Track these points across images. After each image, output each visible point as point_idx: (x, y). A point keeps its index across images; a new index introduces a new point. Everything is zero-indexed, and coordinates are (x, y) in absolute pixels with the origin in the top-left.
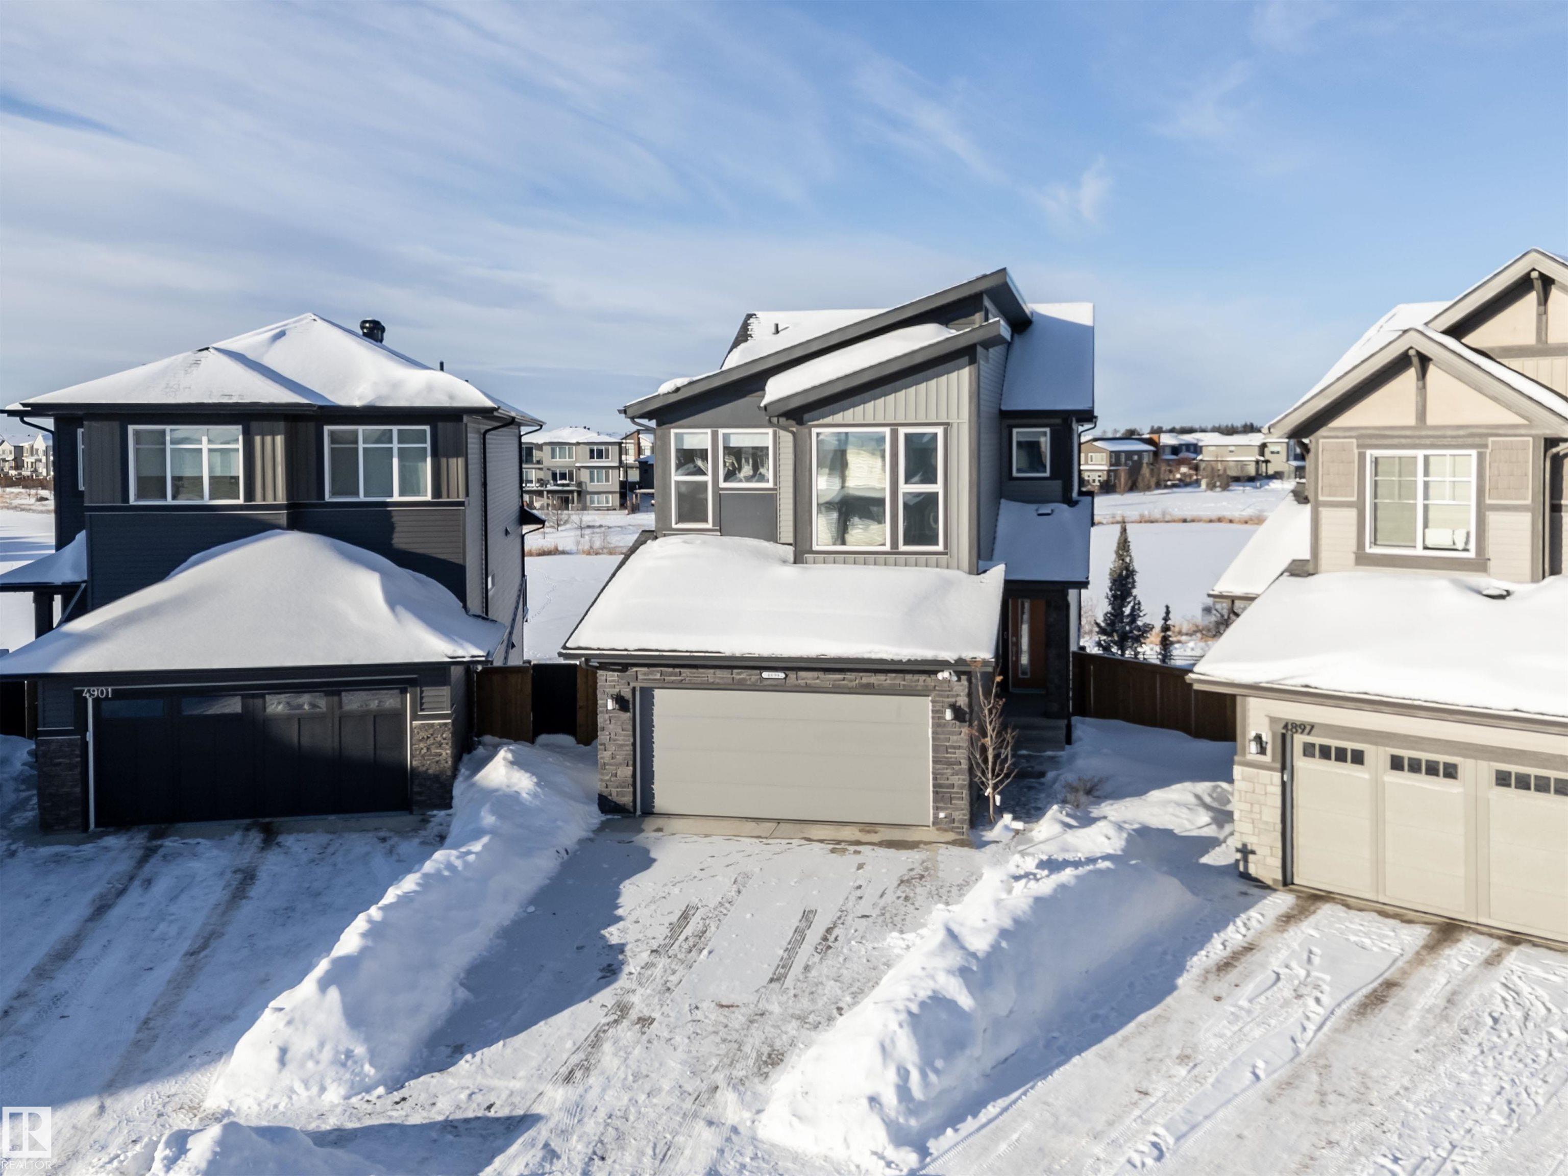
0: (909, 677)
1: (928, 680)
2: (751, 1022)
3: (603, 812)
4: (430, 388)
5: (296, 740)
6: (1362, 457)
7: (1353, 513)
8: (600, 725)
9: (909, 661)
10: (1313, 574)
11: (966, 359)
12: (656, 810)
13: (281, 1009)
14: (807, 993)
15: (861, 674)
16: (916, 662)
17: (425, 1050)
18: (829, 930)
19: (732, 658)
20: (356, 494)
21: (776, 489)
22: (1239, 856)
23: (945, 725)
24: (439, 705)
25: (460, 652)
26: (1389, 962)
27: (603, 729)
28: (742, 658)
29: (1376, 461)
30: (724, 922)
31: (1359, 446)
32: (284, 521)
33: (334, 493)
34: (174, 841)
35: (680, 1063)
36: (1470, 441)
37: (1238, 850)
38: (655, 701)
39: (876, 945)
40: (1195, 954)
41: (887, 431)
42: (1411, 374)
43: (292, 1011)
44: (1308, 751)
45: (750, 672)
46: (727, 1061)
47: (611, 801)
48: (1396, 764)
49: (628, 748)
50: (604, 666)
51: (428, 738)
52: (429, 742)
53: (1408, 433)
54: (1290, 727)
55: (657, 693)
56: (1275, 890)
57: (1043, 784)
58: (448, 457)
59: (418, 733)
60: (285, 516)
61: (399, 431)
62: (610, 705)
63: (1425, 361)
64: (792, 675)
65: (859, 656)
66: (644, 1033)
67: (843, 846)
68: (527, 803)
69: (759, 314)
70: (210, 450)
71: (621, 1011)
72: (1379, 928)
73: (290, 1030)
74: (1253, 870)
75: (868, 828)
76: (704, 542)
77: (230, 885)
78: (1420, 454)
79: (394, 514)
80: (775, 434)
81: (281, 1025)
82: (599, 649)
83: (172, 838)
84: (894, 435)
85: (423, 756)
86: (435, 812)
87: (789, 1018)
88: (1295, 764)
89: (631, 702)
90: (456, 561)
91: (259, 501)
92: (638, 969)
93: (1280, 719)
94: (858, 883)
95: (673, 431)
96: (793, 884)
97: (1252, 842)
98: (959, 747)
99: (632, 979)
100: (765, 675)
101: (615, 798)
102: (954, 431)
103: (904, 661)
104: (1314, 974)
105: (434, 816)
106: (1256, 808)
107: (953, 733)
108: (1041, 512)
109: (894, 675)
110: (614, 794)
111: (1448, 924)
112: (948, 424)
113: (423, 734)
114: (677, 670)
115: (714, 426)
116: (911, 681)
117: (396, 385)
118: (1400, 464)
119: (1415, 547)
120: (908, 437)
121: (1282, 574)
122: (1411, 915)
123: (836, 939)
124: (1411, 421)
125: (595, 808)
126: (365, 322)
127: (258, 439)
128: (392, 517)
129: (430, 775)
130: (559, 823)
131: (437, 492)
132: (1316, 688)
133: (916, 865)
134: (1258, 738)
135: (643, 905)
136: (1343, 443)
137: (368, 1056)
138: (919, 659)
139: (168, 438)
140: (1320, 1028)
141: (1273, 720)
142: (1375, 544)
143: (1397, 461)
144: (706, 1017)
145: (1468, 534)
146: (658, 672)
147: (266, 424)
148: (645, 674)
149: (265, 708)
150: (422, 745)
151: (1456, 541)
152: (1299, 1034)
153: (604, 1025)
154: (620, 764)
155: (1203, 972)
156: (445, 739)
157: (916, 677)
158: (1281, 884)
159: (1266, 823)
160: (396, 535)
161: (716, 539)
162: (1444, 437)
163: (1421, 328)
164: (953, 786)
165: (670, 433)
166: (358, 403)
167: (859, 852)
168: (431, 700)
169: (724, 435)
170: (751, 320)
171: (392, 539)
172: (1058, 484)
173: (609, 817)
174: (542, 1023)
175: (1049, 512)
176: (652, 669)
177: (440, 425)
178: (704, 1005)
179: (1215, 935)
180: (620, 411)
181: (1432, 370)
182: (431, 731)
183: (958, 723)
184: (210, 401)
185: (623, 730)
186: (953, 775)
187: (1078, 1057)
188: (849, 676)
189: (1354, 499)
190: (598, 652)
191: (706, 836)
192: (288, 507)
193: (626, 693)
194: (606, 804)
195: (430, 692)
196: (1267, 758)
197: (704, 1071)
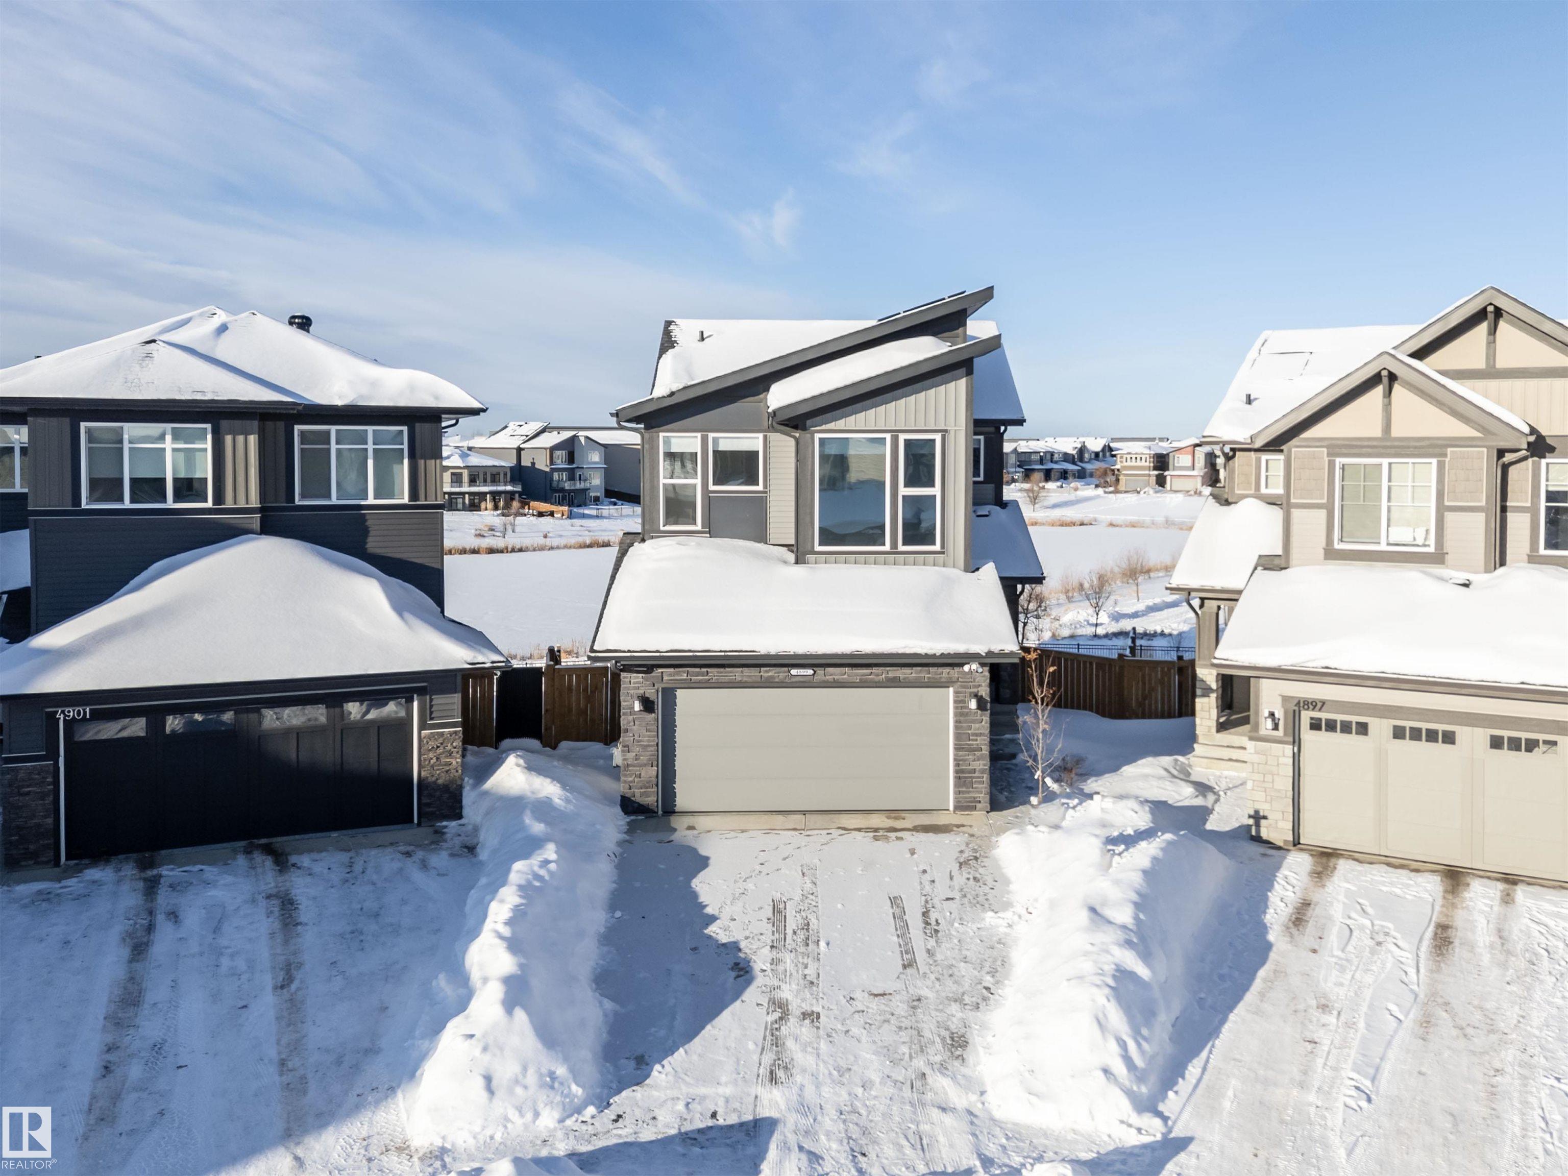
0: (932, 669)
1: (952, 672)
2: (914, 1007)
3: (626, 814)
4: (412, 388)
5: (293, 756)
6: (1332, 464)
7: (1323, 513)
8: (622, 727)
9: (942, 654)
10: (1285, 568)
11: (963, 371)
12: (677, 809)
13: (472, 1036)
14: (946, 976)
15: (888, 668)
16: (949, 655)
17: (608, 1065)
18: (925, 914)
19: (768, 656)
20: (329, 496)
21: (766, 492)
22: (1251, 822)
23: (967, 714)
24: (449, 713)
25: (480, 659)
26: (1430, 907)
27: (626, 731)
28: (777, 656)
29: (1343, 468)
30: (820, 913)
31: (1329, 455)
32: (256, 525)
33: (303, 496)
34: (172, 870)
35: (874, 1054)
36: (1431, 451)
37: (1250, 817)
38: (677, 701)
39: (979, 926)
40: (1265, 913)
41: (888, 436)
42: (1379, 390)
43: (484, 1037)
44: (1315, 725)
45: (778, 669)
46: (916, 1047)
47: (634, 802)
48: (1399, 733)
49: (652, 749)
50: (628, 668)
51: (438, 747)
52: (439, 751)
53: (1375, 443)
54: (1302, 704)
55: (679, 693)
56: (1288, 850)
57: (1016, 765)
58: (425, 458)
59: (428, 743)
60: (259, 520)
61: (374, 431)
62: (637, 706)
63: (1392, 377)
64: (820, 671)
65: (894, 651)
66: (818, 1028)
67: (881, 833)
68: (562, 809)
69: (678, 321)
70: (174, 450)
71: (780, 1007)
72: (1397, 878)
73: (487, 1057)
74: (1264, 834)
75: (893, 815)
76: (699, 544)
77: (271, 912)
78: (1385, 462)
79: (368, 517)
80: (765, 438)
81: (477, 1052)
82: (629, 651)
83: (165, 867)
84: (895, 440)
85: (432, 766)
86: (445, 823)
87: (946, 1002)
88: (1301, 737)
89: (656, 703)
90: (433, 565)
91: (229, 504)
92: (769, 965)
93: (1292, 697)
94: (922, 868)
95: (661, 435)
96: (860, 872)
97: (1264, 809)
98: (981, 735)
99: (768, 976)
100: (794, 672)
101: (638, 799)
102: (951, 437)
103: (937, 654)
104: (1376, 922)
105: (446, 827)
106: (1269, 778)
107: (974, 721)
108: (979, 513)
109: (919, 668)
110: (637, 795)
111: (1449, 871)
112: (946, 431)
113: (432, 744)
114: (704, 670)
115: (704, 429)
116: (936, 673)
117: (374, 384)
118: (1365, 468)
119: (1379, 543)
120: (908, 443)
121: (1255, 569)
122: (1415, 865)
123: (938, 923)
124: (1377, 432)
125: (618, 810)
126: (294, 317)
127: (228, 439)
128: (366, 520)
129: (439, 785)
130: (598, 827)
131: (414, 495)
132: (1336, 669)
133: (963, 848)
134: (1272, 715)
135: (728, 902)
136: (1314, 451)
137: (570, 1076)
138: (952, 652)
139: (126, 437)
140: (1418, 971)
141: (1285, 699)
142: (1342, 541)
143: (1363, 467)
144: (868, 1007)
145: (1427, 531)
146: (684, 672)
147: (237, 423)
148: (670, 675)
149: (260, 723)
150: (431, 755)
151: (1417, 538)
152: (1404, 977)
153: (772, 1023)
154: (645, 765)
155: (1284, 928)
156: (455, 748)
157: (940, 670)
158: (1292, 844)
159: (1279, 791)
160: (370, 539)
161: (706, 540)
162: (1409, 447)
163: (1393, 352)
164: (974, 771)
165: (659, 436)
166: (339, 402)
167: (902, 839)
168: (441, 708)
169: (713, 438)
170: (672, 327)
171: (366, 543)
172: (990, 487)
173: (633, 817)
174: (709, 1027)
175: (987, 513)
176: (677, 670)
177: (418, 426)
178: (858, 995)
179: (1269, 894)
180: (612, 415)
181: (1397, 387)
182: (441, 740)
183: (979, 712)
184: (183, 398)
185: (647, 730)
186: (974, 760)
187: (1232, 1014)
188: (875, 670)
189: (1325, 501)
190: (628, 654)
191: (743, 831)
192: (262, 510)
193: (650, 693)
194: (628, 805)
195: (439, 700)
196: (1280, 733)
197: (902, 1060)
